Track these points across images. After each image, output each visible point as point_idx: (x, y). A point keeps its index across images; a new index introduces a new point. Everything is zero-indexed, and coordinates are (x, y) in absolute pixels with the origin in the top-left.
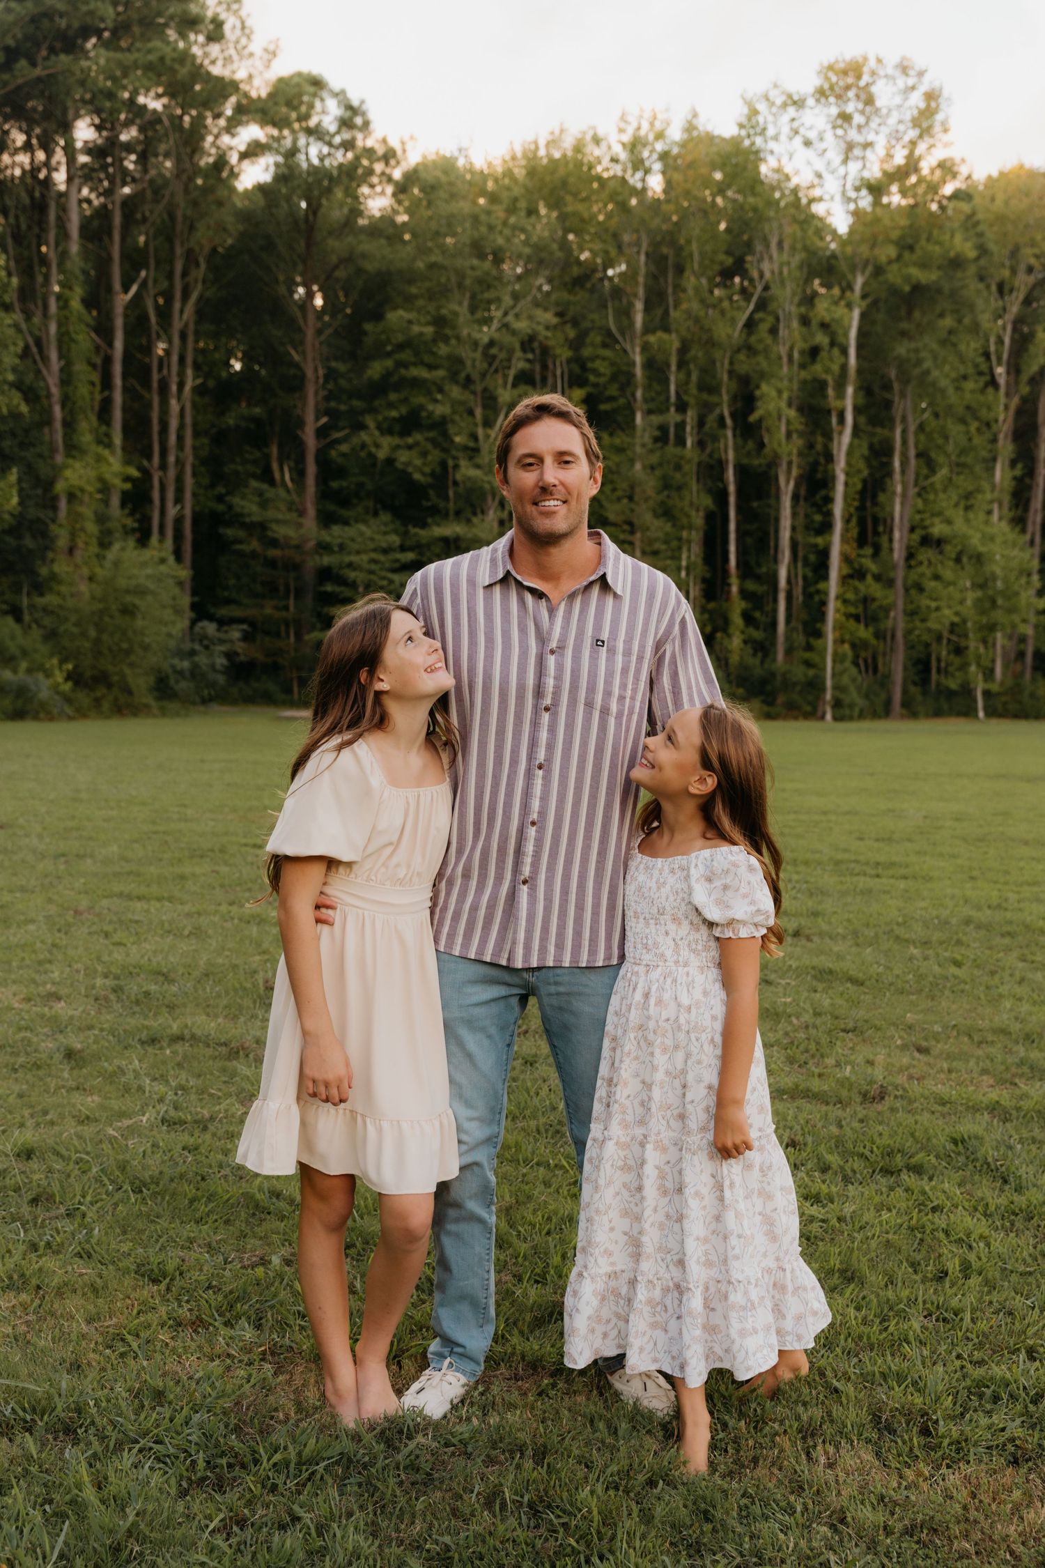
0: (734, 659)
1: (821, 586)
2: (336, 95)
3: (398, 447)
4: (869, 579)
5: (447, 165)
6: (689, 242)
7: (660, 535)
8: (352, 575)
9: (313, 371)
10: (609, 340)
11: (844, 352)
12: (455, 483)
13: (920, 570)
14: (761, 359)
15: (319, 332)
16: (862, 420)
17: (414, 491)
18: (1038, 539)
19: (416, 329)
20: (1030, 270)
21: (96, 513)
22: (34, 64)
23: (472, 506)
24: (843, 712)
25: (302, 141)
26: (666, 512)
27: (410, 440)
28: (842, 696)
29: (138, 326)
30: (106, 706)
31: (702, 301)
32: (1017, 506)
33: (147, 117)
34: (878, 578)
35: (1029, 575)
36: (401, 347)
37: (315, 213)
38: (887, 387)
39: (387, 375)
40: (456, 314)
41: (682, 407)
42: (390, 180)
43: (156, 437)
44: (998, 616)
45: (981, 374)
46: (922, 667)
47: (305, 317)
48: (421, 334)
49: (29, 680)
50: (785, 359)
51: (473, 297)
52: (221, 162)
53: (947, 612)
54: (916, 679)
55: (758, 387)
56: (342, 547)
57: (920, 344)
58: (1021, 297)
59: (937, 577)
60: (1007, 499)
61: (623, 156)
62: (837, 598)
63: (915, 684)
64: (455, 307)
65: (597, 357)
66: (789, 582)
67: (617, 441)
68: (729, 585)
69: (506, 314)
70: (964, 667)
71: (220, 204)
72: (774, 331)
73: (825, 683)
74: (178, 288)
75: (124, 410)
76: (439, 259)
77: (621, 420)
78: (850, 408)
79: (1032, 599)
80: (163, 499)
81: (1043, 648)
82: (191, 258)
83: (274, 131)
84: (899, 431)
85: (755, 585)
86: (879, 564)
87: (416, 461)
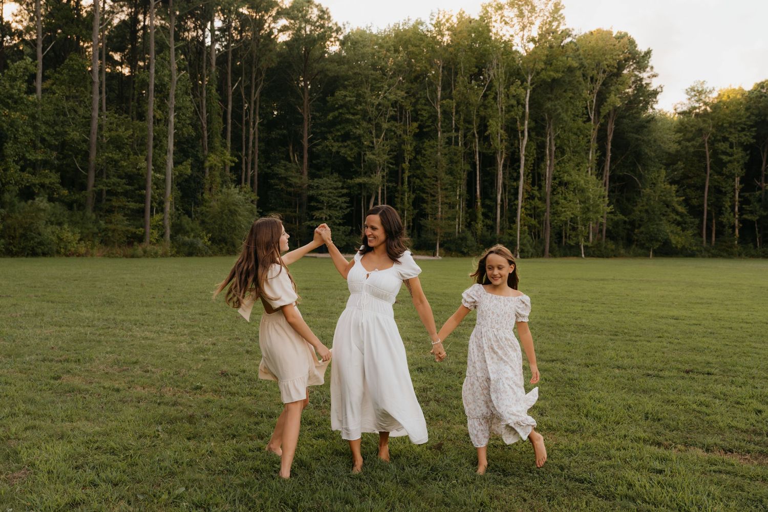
0: (479, 232)
1: (515, 202)
2: (317, 6)
3: (341, 146)
4: (536, 198)
5: (362, 33)
6: (459, 63)
7: (448, 181)
8: (322, 198)
9: (307, 116)
10: (428, 103)
11: (524, 106)
12: (364, 161)
13: (558, 196)
14: (489, 110)
15: (310, 100)
16: (533, 134)
17: (348, 165)
18: (608, 183)
19: (348, 99)
20: (604, 72)
21: (220, 175)
23: (371, 170)
24: (524, 254)
25: (303, 25)
26: (451, 172)
27: (346, 144)
28: (524, 248)
29: (238, 100)
30: (224, 251)
31: (465, 87)
32: (599, 169)
33: (243, 17)
34: (540, 199)
35: (604, 197)
36: (341, 107)
37: (308, 53)
38: (543, 120)
39: (335, 118)
40: (365, 93)
42: (338, 40)
43: (244, 143)
44: (591, 215)
46: (558, 236)
47: (304, 94)
48: (350, 101)
49: (195, 240)
50: (500, 110)
51: (372, 86)
52: (271, 33)
53: (568, 213)
54: (556, 241)
55: (488, 121)
56: (318, 187)
57: (556, 103)
58: (601, 83)
59: (565, 199)
60: (594, 166)
61: (433, 28)
62: (522, 207)
63: (556, 243)
64: (366, 90)
65: (423, 109)
66: (502, 200)
67: (432, 143)
68: (477, 202)
69: (385, 93)
70: (577, 236)
71: (271, 51)
72: (495, 98)
73: (516, 243)
74: (254, 83)
75: (232, 132)
76: (358, 71)
77: (432, 135)
78: (526, 130)
79: (605, 208)
80: (246, 168)
81: (611, 228)
82: (259, 73)
83: (292, 21)
84: (548, 139)
85: (488, 202)
86: (540, 193)
87: (348, 152)
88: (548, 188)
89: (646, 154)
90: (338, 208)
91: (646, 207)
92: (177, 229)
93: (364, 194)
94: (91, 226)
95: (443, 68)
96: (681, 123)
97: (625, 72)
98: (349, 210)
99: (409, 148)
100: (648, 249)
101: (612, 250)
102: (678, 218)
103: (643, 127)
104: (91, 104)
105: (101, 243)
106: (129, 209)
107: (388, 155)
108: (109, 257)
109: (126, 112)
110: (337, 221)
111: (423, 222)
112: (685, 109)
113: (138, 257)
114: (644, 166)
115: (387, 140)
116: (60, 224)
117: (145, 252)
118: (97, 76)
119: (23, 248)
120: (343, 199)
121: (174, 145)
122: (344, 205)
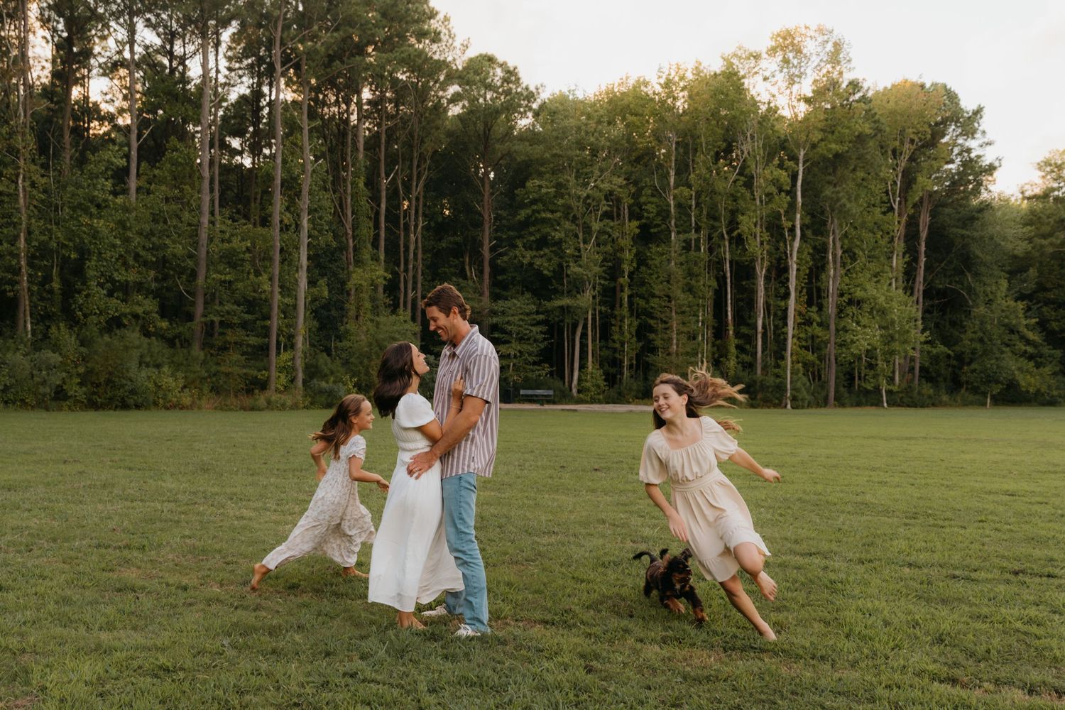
0: (732, 373)
1: (784, 330)
2: (501, 66)
3: (535, 256)
4: (815, 324)
5: (562, 100)
6: (699, 137)
7: (686, 302)
8: (509, 327)
9: (488, 216)
10: (656, 193)
11: (794, 195)
12: (568, 276)
13: (846, 319)
15: (492, 194)
16: (809, 233)
17: (545, 280)
18: (921, 300)
19: (544, 191)
20: (912, 141)
21: (370, 298)
22: (343, 62)
23: (577, 288)
24: (797, 403)
25: (482, 92)
26: (690, 289)
27: (542, 253)
28: (796, 394)
29: (394, 196)
31: (708, 169)
32: (908, 281)
33: (400, 85)
34: (820, 324)
35: (916, 320)
36: (534, 202)
37: (489, 130)
38: (823, 213)
39: (529, 217)
40: (568, 181)
41: (698, 230)
42: (530, 109)
43: (402, 254)
44: (896, 346)
45: (884, 203)
46: (849, 377)
47: (483, 186)
48: (547, 193)
49: (335, 387)
50: (759, 199)
51: (578, 171)
52: (438, 105)
53: (863, 342)
54: (846, 384)
55: (740, 217)
56: (503, 313)
57: (839, 189)
58: (907, 157)
59: (858, 323)
60: (901, 276)
61: (661, 90)
62: (793, 337)
63: (844, 386)
64: (567, 178)
65: (649, 203)
66: (764, 327)
67: (660, 249)
68: (728, 330)
69: (596, 181)
70: (875, 376)
71: (438, 128)
72: (750, 184)
73: (786, 387)
74: (415, 173)
75: (386, 240)
76: (558, 152)
77: (663, 238)
78: (798, 226)
79: (917, 335)
80: (406, 288)
81: (927, 364)
82: (422, 158)
83: (468, 87)
84: (831, 238)
85: (744, 330)
86: (820, 316)
87: (545, 264)
88: (831, 309)
89: (978, 257)
90: (531, 341)
91: (980, 334)
92: (312, 372)
93: (568, 320)
94: (198, 368)
95: (677, 143)
96: (1032, 212)
97: (944, 141)
98: (546, 343)
99: (627, 256)
100: (984, 394)
101: (930, 397)
102: (1030, 349)
103: (972, 219)
104: (199, 207)
105: (211, 391)
106: (248, 345)
107: (601, 267)
108: (221, 409)
109: (247, 217)
110: (530, 359)
111: (651, 358)
112: (1037, 191)
113: (260, 410)
114: (976, 274)
115: (598, 245)
116: (158, 366)
117: (269, 402)
118: (207, 169)
119: (111, 399)
120: (539, 329)
121: (309, 259)
122: (540, 337)
